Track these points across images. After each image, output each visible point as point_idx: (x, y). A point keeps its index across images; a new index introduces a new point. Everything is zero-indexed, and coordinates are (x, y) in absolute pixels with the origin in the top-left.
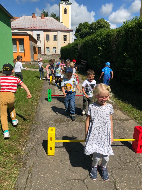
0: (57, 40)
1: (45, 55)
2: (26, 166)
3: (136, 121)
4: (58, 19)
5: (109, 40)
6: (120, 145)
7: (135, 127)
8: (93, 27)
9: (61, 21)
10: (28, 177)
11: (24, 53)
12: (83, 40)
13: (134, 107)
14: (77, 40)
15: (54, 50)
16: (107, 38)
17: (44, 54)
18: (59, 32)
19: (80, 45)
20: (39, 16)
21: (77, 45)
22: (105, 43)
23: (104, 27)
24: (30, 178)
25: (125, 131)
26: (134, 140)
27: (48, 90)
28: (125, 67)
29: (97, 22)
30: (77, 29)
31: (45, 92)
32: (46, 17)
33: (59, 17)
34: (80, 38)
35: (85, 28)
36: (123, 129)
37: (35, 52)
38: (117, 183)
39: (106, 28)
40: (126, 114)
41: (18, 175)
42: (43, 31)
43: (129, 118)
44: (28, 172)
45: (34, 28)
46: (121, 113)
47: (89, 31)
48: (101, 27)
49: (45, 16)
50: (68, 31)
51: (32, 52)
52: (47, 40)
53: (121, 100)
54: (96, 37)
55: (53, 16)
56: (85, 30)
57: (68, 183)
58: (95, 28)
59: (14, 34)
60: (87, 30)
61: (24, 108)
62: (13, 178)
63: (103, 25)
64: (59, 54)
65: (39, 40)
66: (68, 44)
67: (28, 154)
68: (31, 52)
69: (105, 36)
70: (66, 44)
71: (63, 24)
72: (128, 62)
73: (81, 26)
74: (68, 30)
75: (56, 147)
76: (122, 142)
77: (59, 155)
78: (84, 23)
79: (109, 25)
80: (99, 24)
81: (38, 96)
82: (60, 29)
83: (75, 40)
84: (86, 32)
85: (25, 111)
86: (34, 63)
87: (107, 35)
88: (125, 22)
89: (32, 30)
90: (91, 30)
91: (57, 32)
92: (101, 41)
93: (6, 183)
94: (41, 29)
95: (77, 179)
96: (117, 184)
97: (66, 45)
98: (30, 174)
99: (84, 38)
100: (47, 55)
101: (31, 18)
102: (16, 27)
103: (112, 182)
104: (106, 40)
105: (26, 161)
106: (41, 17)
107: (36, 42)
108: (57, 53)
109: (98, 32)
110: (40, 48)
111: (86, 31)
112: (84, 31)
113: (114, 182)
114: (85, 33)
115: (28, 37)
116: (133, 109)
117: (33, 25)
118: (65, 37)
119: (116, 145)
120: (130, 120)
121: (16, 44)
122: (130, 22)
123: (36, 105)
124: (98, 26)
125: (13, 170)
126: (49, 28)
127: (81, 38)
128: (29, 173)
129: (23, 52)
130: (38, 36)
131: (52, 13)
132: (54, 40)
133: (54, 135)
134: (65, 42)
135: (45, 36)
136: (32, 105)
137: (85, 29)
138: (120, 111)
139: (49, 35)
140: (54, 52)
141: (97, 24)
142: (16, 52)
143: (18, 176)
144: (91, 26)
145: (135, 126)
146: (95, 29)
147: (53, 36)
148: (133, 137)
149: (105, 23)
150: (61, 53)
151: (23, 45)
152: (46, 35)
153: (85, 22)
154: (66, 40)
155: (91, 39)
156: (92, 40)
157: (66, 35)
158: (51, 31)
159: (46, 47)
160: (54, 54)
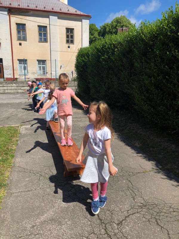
0: (49, 41)
1: (15, 79)
15: (40, 67)
17: (11, 79)
18: (53, 18)
42: (6, 13)
50: (78, 17)
52: (19, 39)
64: (54, 79)
74: (76, 14)
91: (49, 17)
94: (1, 6)
100: (20, 81)
108: (48, 76)
110: (1, 60)
118: (70, 34)
126: (24, 6)
132: (40, 41)
134: (71, 45)
135: (14, 27)
139: (25, 24)
140: (42, 72)
147: (37, 29)
152: (17, 24)
154: (72, 42)
157: (73, 29)
158: (32, 12)
159: (18, 60)
160: (39, 77)
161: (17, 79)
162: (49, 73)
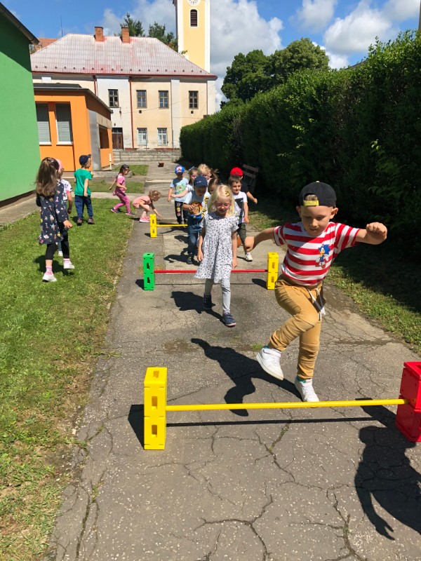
0: (170, 106)
1: (135, 150)
2: (82, 481)
3: (408, 345)
4: (171, 42)
5: (325, 104)
6: (361, 416)
7: (405, 364)
8: (277, 64)
9: (181, 49)
10: (87, 514)
11: (73, 146)
12: (248, 106)
13: (402, 305)
14: (228, 104)
15: (161, 136)
16: (320, 98)
17: (130, 149)
18: (175, 82)
19: (239, 119)
20: (115, 35)
21: (230, 121)
22: (315, 114)
23: (309, 63)
24: (95, 516)
25: (374, 376)
26: (402, 402)
27: (145, 255)
28: (374, 185)
29: (290, 51)
30: (228, 73)
31: (134, 260)
32: (137, 35)
33: (175, 35)
34: (239, 97)
35: (252, 67)
36: (368, 369)
37: (104, 144)
38: (351, 531)
39: (317, 67)
40: (376, 324)
41: (59, 508)
42: (127, 80)
43: (387, 337)
44: (87, 500)
45: (102, 72)
46: (364, 321)
47: (266, 77)
48: (301, 64)
49: (131, 34)
50: (203, 79)
51: (96, 143)
52: (139, 106)
53: (362, 282)
54: (286, 95)
55: (157, 33)
56: (253, 75)
57: (207, 532)
58: (283, 69)
59: (39, 90)
60: (260, 73)
61: (72, 310)
62: (43, 519)
63: (307, 58)
64: (175, 149)
65: (117, 107)
66: (202, 117)
67: (86, 445)
68: (94, 142)
69: (314, 92)
70: (197, 117)
71: (187, 56)
72: (382, 169)
73: (242, 63)
74: (201, 74)
75: (168, 425)
76: (365, 408)
77: (179, 447)
78: (249, 54)
79: (327, 59)
80: (296, 55)
81: (113, 275)
82: (179, 72)
83: (223, 104)
84: (256, 80)
85: (75, 319)
86: (102, 175)
87: (318, 89)
88: (375, 48)
89: (94, 77)
90: (273, 76)
91: (170, 81)
92: (301, 106)
93: (23, 531)
94: (122, 72)
95: (232, 520)
96: (351, 534)
97: (197, 120)
98: (93, 506)
99: (250, 100)
100: (139, 152)
101: (89, 41)
102: (46, 67)
103: (336, 528)
104: (318, 104)
105: (82, 467)
106: (121, 38)
107: (107, 113)
108: (170, 146)
109: (292, 81)
110: (120, 130)
111: (256, 77)
112: (250, 78)
113: (341, 527)
114: (252, 82)
115: (82, 99)
116: (399, 309)
117: (96, 61)
118: (193, 98)
119: (347, 417)
120: (390, 341)
121: (48, 120)
122: (391, 47)
123: (108, 301)
124: (291, 62)
125: (44, 494)
126: (144, 72)
127: (240, 100)
128: (91, 501)
129: (70, 143)
130: (113, 94)
131: (153, 25)
132: (161, 106)
133: (164, 389)
134: (195, 110)
135: (135, 94)
136: (97, 302)
137: (254, 71)
138: (359, 317)
139: (145, 91)
140: (162, 142)
141: (289, 54)
142: (49, 143)
143: (59, 512)
144: (270, 60)
145: (406, 361)
146: (281, 70)
147: (158, 94)
148: (398, 394)
149: (313, 52)
150: (181, 146)
151: (67, 123)
152: (137, 91)
153: (254, 52)
154: (196, 106)
155: (273, 101)
156: (273, 103)
157: (197, 92)
158: (153, 78)
159: (138, 129)
160: (160, 147)
161: (136, 149)
162: (170, 142)
